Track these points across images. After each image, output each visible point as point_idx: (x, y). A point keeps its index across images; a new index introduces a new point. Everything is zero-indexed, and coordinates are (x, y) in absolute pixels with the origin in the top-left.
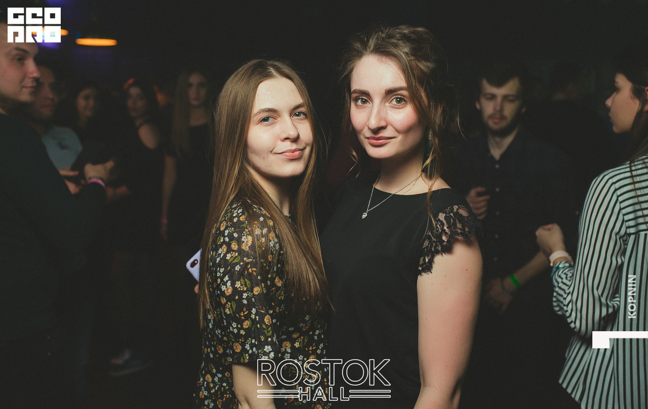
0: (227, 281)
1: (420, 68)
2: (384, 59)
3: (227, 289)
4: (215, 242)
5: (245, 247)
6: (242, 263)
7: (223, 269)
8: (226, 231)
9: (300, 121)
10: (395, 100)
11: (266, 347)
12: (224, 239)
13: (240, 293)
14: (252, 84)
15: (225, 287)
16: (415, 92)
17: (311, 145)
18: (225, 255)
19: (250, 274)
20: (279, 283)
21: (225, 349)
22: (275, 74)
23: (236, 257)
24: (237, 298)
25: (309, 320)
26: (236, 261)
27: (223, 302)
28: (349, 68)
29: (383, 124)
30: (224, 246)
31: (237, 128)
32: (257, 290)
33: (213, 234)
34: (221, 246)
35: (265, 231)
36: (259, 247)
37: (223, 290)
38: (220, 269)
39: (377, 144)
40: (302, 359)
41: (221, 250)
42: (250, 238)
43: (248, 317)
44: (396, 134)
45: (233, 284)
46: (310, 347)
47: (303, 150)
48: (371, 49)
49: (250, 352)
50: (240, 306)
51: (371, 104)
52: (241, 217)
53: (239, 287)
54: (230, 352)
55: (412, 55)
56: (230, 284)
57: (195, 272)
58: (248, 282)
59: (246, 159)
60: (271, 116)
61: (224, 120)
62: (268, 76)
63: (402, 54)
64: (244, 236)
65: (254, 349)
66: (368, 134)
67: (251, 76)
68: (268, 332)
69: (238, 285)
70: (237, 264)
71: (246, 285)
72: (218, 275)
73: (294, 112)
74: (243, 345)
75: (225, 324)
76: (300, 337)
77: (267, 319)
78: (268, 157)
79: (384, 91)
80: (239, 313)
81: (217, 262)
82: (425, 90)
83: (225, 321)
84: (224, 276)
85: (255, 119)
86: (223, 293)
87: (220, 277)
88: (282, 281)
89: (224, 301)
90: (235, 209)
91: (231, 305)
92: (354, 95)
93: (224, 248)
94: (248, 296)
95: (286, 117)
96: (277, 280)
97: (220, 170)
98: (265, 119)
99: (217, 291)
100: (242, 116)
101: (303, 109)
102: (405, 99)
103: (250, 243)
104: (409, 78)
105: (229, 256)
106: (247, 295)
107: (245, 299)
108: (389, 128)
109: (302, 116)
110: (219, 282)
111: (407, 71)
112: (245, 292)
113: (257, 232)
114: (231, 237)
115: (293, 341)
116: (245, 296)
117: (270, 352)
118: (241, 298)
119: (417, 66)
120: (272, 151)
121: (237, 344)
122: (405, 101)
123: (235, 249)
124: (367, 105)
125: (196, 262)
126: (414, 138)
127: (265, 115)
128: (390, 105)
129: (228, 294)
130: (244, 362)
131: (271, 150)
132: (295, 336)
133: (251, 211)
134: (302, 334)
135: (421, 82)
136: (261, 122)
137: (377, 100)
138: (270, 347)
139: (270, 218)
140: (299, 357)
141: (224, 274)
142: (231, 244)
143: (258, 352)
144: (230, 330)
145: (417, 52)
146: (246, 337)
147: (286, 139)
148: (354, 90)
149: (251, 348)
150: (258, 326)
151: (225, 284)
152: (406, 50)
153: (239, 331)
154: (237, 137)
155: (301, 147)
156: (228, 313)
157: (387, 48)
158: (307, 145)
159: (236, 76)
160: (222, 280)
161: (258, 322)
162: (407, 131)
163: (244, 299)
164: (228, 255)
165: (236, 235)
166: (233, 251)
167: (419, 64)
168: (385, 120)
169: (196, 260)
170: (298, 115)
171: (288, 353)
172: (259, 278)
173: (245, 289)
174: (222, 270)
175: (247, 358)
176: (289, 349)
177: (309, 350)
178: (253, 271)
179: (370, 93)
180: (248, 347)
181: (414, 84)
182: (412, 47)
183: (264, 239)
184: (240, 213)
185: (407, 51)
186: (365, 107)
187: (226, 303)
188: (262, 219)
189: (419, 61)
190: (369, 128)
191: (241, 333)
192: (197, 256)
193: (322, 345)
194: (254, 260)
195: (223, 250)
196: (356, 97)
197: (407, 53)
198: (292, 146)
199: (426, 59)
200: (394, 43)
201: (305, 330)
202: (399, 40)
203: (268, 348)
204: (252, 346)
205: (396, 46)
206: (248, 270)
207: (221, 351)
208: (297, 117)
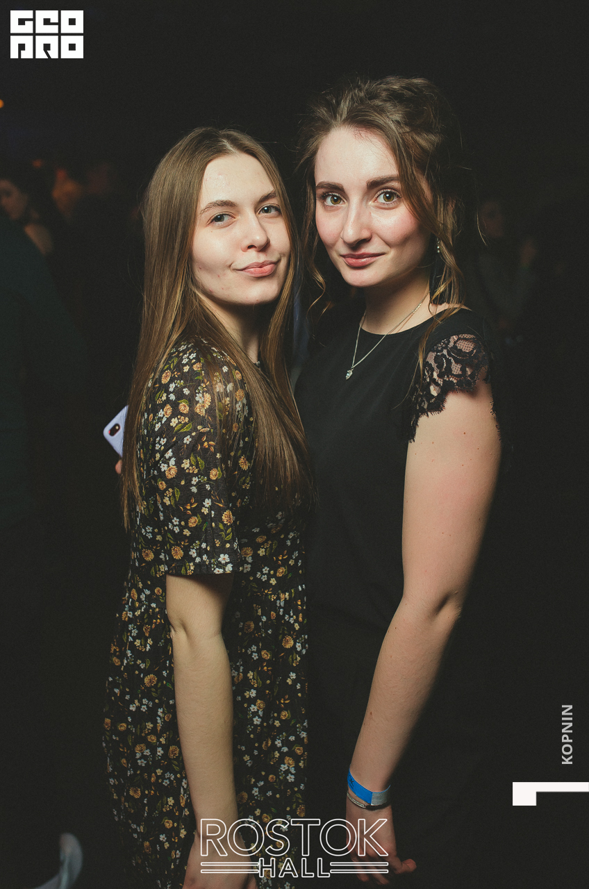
0: (170, 458)
1: (419, 144)
2: (363, 133)
3: (170, 469)
4: (151, 399)
5: (200, 410)
6: (194, 434)
7: (165, 439)
8: (171, 385)
9: (271, 220)
10: (382, 196)
11: (222, 556)
12: (167, 396)
13: (189, 477)
14: (196, 165)
15: (166, 465)
16: (411, 184)
17: (287, 255)
18: (169, 420)
19: (206, 450)
20: (244, 465)
21: (157, 554)
22: (231, 149)
23: (186, 424)
24: (183, 483)
25: (282, 519)
26: (185, 430)
27: (160, 486)
28: (312, 148)
29: (365, 234)
30: (168, 406)
31: (176, 234)
32: (214, 474)
33: (148, 388)
34: (163, 406)
35: (230, 387)
36: (220, 411)
37: (163, 470)
38: (160, 440)
39: (357, 265)
40: (267, 572)
41: (163, 413)
42: (208, 396)
43: (196, 511)
44: (384, 248)
45: (178, 463)
46: (279, 556)
47: (277, 263)
48: (344, 116)
49: (198, 560)
50: (186, 496)
51: (347, 204)
52: (195, 366)
53: (188, 468)
54: (166, 558)
55: (406, 124)
56: (174, 463)
57: (117, 442)
58: (201, 462)
59: (191, 278)
60: (225, 213)
61: (156, 222)
62: (221, 151)
63: (390, 123)
64: (199, 393)
65: (205, 557)
66: (344, 250)
67: (194, 152)
68: (227, 535)
69: (186, 464)
70: (186, 434)
71: (197, 466)
72: (157, 448)
73: (261, 206)
74: (186, 550)
75: (162, 518)
76: (266, 541)
77: (227, 517)
78: (225, 274)
79: (364, 184)
80: (184, 505)
81: (156, 429)
82: (428, 179)
83: (161, 514)
84: (166, 451)
85: (203, 217)
86: (162, 475)
87: (159, 451)
88: (250, 463)
89: (162, 485)
90: (184, 352)
91: (173, 493)
92: (320, 191)
93: (168, 410)
94: (199, 481)
95: (249, 213)
96: (242, 460)
97: (152, 298)
98: (219, 218)
99: (153, 470)
100: (182, 213)
101: (274, 202)
102: (398, 193)
103: (207, 405)
104: (401, 162)
105: (174, 422)
106: (197, 480)
107: (195, 486)
108: (376, 240)
109: (273, 212)
110: (157, 459)
111: (400, 151)
112: (196, 475)
113: (219, 388)
114: (179, 393)
115: (256, 547)
116: (195, 480)
117: (227, 563)
118: (189, 484)
119: (416, 141)
120: (230, 266)
121: (177, 548)
122: (398, 196)
123: (185, 412)
124: (341, 205)
125: (117, 428)
126: (412, 252)
127: (217, 211)
128: (376, 204)
129: (170, 477)
130: (187, 573)
131: (229, 263)
132: (259, 540)
133: (209, 357)
134: (270, 537)
135: (421, 167)
136: (211, 222)
137: (355, 198)
138: (227, 556)
139: (236, 368)
140: (264, 570)
141: (167, 448)
142: (179, 404)
143: (210, 562)
144: (168, 527)
145: (413, 121)
146: (191, 540)
147: (250, 247)
148: (320, 183)
149: (200, 555)
150: (213, 524)
151: (167, 462)
152: (397, 117)
153: (181, 531)
154: (177, 246)
155: (274, 259)
156: (168, 503)
157: (368, 116)
158: (282, 255)
159: (172, 154)
160: (162, 456)
161: (212, 520)
162: (403, 242)
163: (193, 485)
164: (173, 420)
165: (186, 391)
166: (182, 414)
167: (418, 139)
168: (369, 228)
169: (117, 425)
170: (267, 211)
171: (248, 563)
172: (218, 456)
173: (196, 471)
174: (163, 441)
175: (192, 568)
176: (250, 558)
177: (278, 559)
178: (209, 446)
179: (345, 188)
180: (193, 553)
181: (409, 171)
182: (405, 111)
183: (228, 399)
184: (194, 358)
185: (398, 119)
186: (338, 209)
187: (166, 489)
188: (225, 369)
189: (418, 134)
190: (345, 242)
191: (184, 533)
192: (120, 418)
193: (296, 554)
194: (212, 430)
195: (166, 412)
196: (324, 193)
197: (398, 122)
198: (259, 258)
199: (427, 128)
200: (378, 106)
201: (274, 532)
202: (385, 101)
203: (224, 558)
204: (200, 552)
205: (381, 111)
206: (202, 444)
207: (151, 557)
208: (266, 214)
